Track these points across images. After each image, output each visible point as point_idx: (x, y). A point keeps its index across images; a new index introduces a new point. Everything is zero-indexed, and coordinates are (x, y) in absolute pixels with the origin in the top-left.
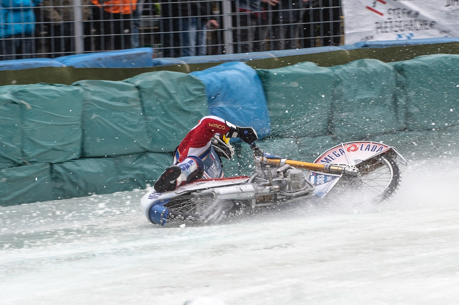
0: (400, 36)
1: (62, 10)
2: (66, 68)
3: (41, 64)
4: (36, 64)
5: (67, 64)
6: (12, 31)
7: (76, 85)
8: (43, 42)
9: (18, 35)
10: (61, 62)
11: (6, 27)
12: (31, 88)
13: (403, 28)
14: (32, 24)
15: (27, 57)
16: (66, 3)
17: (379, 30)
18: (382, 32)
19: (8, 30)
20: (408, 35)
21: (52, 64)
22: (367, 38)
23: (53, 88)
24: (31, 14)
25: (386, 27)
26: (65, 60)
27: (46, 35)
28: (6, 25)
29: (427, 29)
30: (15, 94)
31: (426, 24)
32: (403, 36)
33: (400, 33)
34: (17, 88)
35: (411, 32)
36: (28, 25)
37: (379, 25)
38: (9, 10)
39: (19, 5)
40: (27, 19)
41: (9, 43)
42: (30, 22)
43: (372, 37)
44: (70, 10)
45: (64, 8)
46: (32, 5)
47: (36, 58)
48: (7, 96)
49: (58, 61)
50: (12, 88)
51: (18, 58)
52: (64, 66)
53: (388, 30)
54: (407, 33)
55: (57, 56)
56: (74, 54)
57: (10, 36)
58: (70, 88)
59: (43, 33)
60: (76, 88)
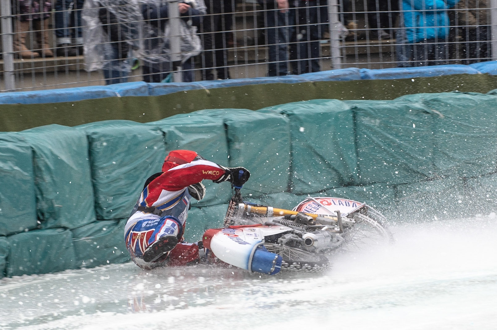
1: (477, 13)
2: (481, 75)
3: (454, 71)
4: (450, 70)
5: (482, 71)
6: (424, 35)
7: (492, 94)
8: (458, 47)
9: (431, 39)
10: (476, 68)
11: (418, 31)
12: (444, 96)
14: (446, 28)
15: (441, 63)
16: (482, 5)
19: (419, 34)
21: (466, 71)
23: (467, 96)
24: (445, 17)
26: (481, 66)
27: (460, 40)
28: (417, 29)
30: (426, 103)
34: (428, 96)
36: (441, 29)
38: (421, 12)
39: (432, 7)
40: (440, 22)
41: (420, 48)
42: (444, 26)
44: (487, 13)
45: (480, 11)
46: (447, 7)
47: (450, 64)
48: (419, 105)
49: (474, 67)
50: (423, 96)
51: (430, 64)
52: (480, 73)
55: (472, 62)
56: (491, 60)
57: (422, 40)
58: (486, 97)
59: (458, 37)
60: (492, 97)
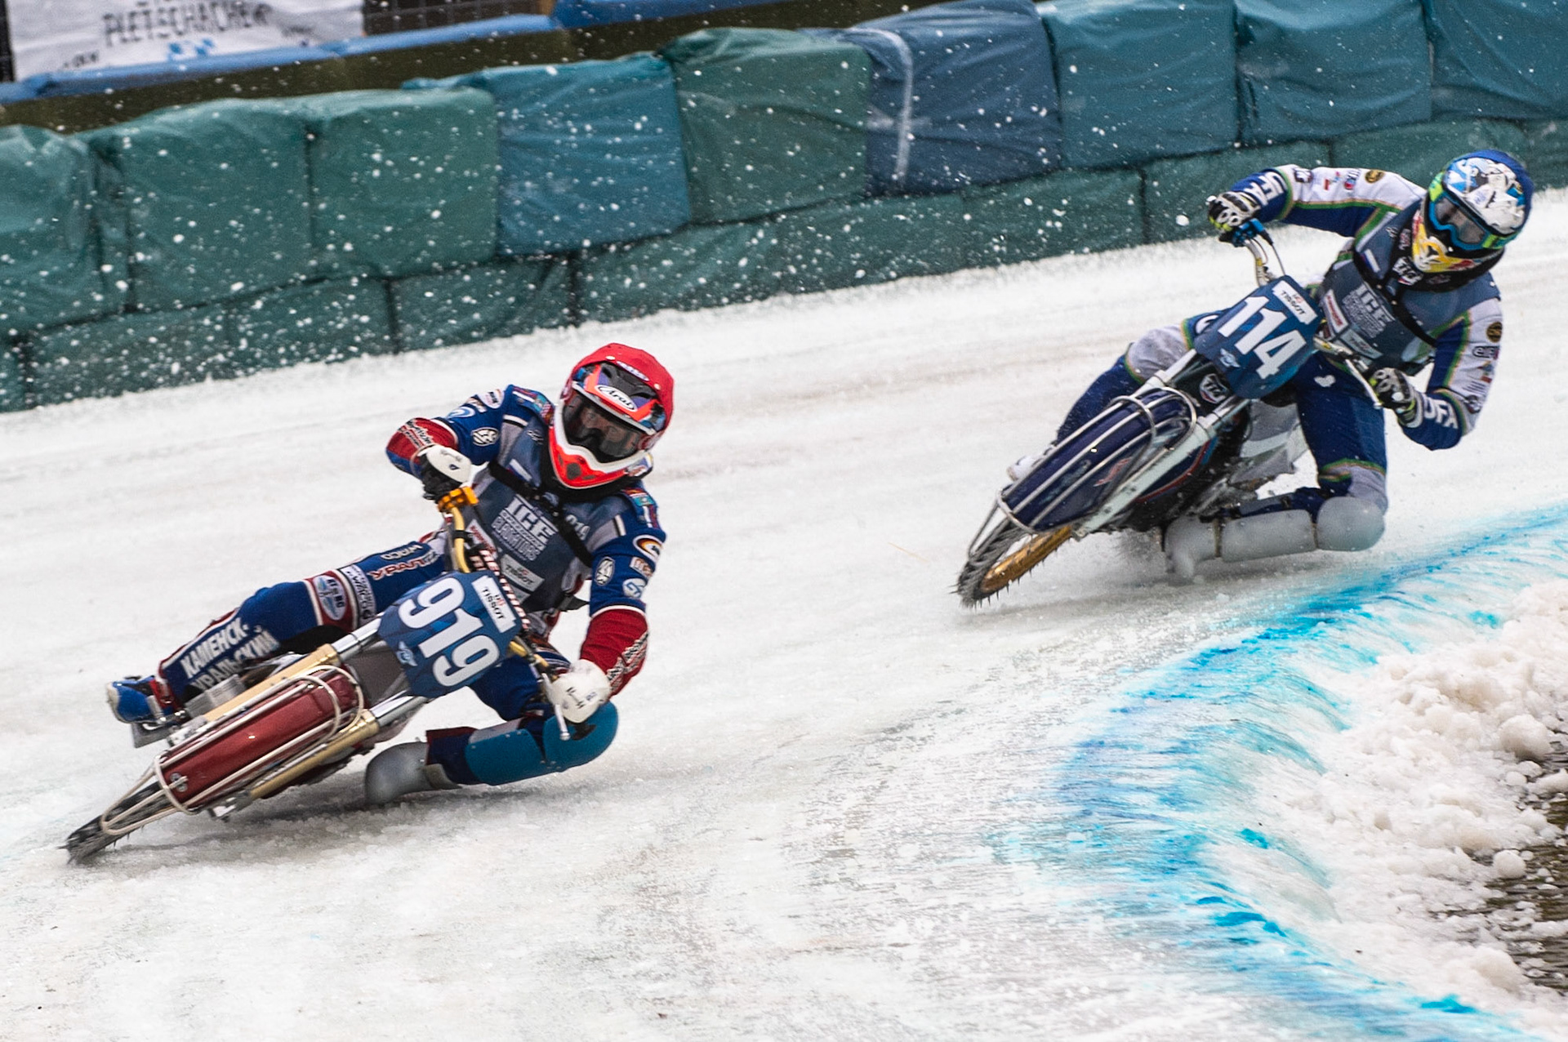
0: (176, 49)
13: (180, 27)
17: (115, 37)
18: (124, 41)
20: (200, 44)
22: (81, 60)
25: (133, 28)
29: (247, 26)
31: (243, 13)
32: (184, 47)
33: (174, 39)
35: (205, 35)
37: (113, 24)
43: (94, 57)
53: (138, 33)
54: (195, 39)
